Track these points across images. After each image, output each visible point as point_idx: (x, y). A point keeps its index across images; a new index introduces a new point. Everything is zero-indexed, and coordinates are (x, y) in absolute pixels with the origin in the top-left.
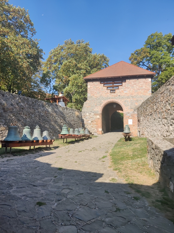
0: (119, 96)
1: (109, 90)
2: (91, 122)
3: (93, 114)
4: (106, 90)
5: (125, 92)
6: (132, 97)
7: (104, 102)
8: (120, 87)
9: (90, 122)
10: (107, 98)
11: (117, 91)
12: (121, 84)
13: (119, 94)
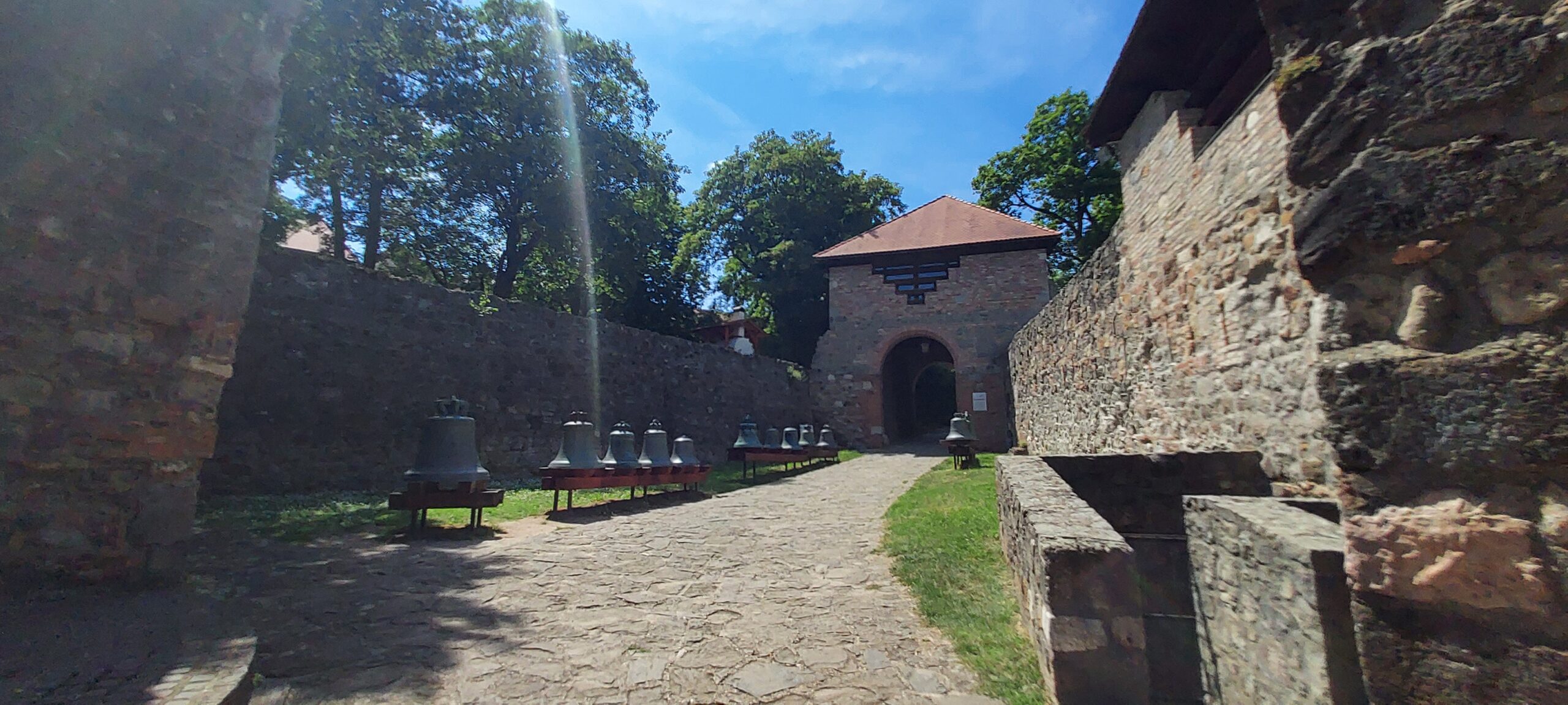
0: (939, 312)
1: (903, 293)
2: (845, 405)
3: (850, 377)
4: (893, 296)
5: (959, 300)
6: (981, 315)
7: (888, 336)
8: (939, 284)
9: (839, 404)
10: (899, 320)
11: (930, 297)
12: (944, 274)
13: (938, 308)
